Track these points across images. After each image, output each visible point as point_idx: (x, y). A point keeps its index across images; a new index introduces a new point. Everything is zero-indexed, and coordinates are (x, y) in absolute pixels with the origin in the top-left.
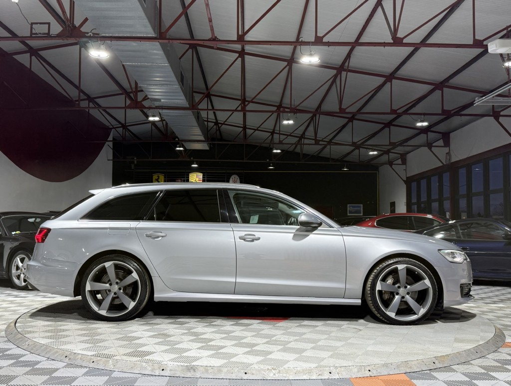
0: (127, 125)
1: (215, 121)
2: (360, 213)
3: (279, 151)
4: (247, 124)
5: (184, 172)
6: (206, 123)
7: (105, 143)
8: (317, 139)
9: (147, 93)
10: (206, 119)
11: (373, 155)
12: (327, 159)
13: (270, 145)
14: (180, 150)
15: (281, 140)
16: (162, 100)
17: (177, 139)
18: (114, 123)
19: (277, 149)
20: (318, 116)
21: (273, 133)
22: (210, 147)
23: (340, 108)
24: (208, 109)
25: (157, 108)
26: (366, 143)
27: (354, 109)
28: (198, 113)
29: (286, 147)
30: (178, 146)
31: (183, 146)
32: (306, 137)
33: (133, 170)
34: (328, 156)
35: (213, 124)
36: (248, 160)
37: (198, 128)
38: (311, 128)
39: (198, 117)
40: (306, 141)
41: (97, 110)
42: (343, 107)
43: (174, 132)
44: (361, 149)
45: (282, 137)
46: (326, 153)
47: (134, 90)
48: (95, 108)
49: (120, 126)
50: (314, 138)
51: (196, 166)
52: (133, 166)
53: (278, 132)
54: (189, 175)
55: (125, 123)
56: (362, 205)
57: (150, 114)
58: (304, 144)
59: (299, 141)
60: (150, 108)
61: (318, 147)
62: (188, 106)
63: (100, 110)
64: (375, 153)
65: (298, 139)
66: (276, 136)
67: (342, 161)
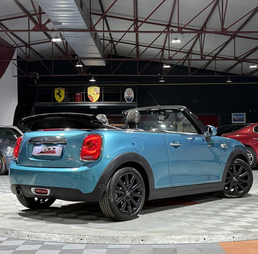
0: (31, 43)
1: (110, 39)
2: (244, 121)
3: (169, 67)
4: (139, 41)
5: (83, 87)
6: (102, 41)
7: (10, 61)
8: (203, 54)
9: (50, 18)
10: (103, 38)
11: (253, 68)
12: (212, 72)
13: (160, 61)
14: (79, 67)
15: (171, 56)
16: (63, 24)
17: (76, 57)
18: (18, 42)
19: (167, 65)
20: (203, 34)
21: (163, 49)
22: (107, 64)
23: (222, 28)
24: (104, 31)
25: (59, 30)
26: (248, 58)
27: (234, 29)
28: (96, 34)
29: (175, 62)
30: (77, 63)
31: (82, 63)
32: (193, 52)
33: (36, 84)
34: (214, 70)
35: (109, 42)
36: (140, 74)
37: (96, 47)
38: (198, 45)
39: (95, 38)
40: (194, 57)
41: (4, 33)
42: (225, 27)
43: (73, 51)
44: (243, 63)
45: (172, 53)
46: (211, 67)
47: (38, 12)
48: (3, 31)
49: (24, 44)
50: (200, 53)
51: (94, 80)
52: (35, 81)
53: (168, 48)
54: (87, 89)
55: (29, 42)
56: (245, 114)
57: (53, 37)
58: (191, 60)
59: (187, 56)
60: (53, 30)
61: (205, 62)
62: (87, 28)
63: (8, 33)
64: (255, 67)
65: (186, 54)
66: (166, 52)
67: (226, 74)
